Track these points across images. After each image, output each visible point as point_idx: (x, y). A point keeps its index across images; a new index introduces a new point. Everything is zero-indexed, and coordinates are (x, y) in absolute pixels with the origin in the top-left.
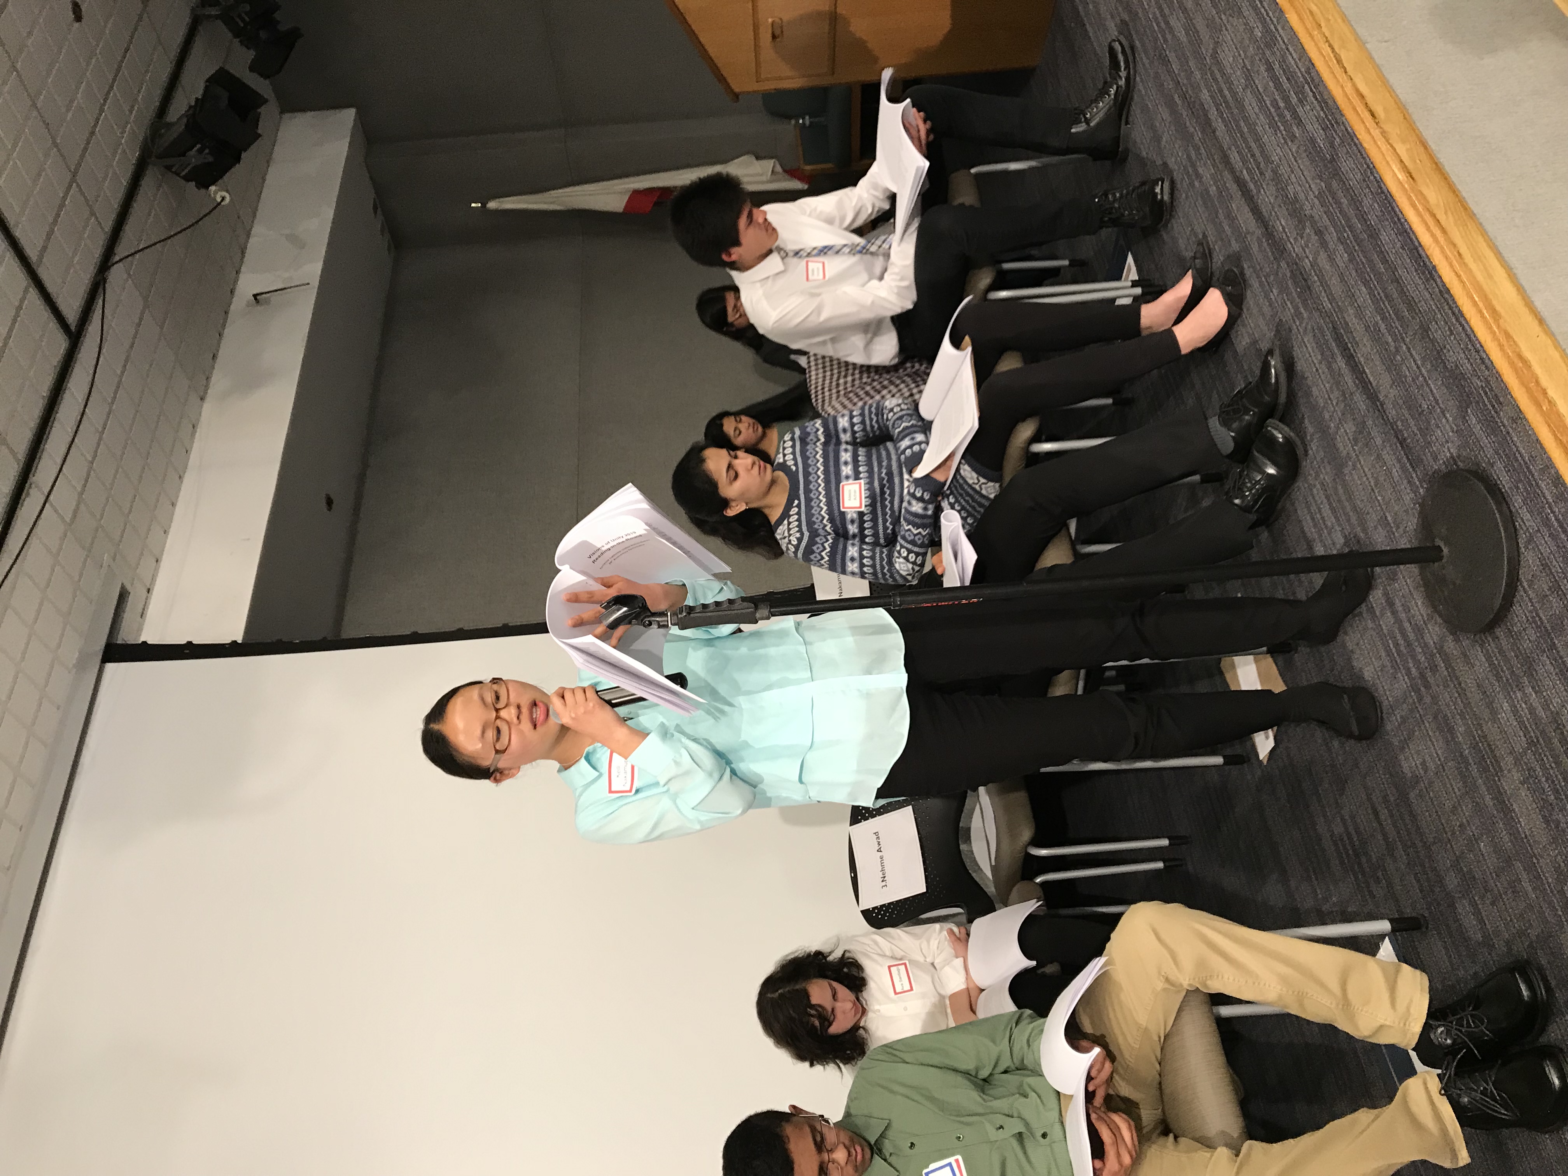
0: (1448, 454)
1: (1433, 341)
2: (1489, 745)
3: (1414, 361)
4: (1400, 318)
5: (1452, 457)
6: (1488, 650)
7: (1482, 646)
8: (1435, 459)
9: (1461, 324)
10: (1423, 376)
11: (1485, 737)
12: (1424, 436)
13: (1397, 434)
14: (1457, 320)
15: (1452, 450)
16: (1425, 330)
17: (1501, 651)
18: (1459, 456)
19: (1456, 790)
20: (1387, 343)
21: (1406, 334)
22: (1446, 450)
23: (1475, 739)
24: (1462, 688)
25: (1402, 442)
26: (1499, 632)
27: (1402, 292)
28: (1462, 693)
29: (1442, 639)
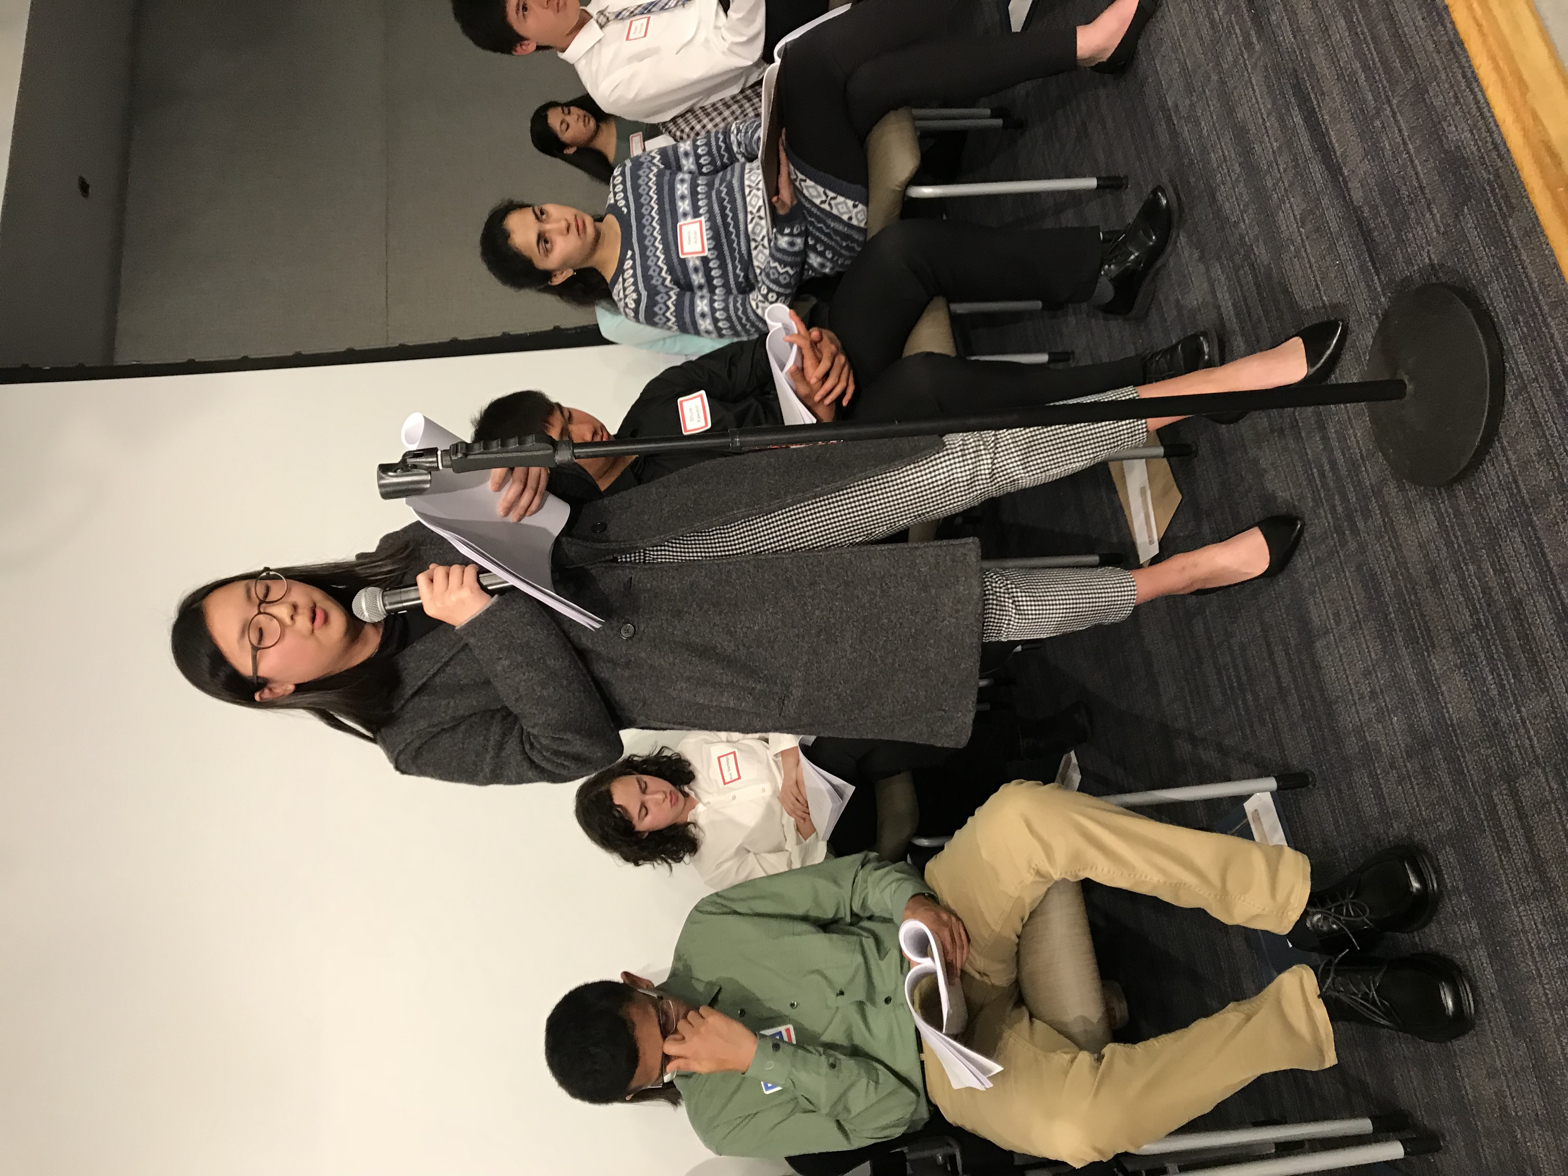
0: (1427, 260)
1: (1431, 108)
2: (1423, 616)
3: (1400, 131)
4: (1388, 70)
5: (1432, 265)
6: (1439, 508)
7: (1433, 500)
8: (1409, 262)
9: (1472, 90)
10: (1408, 153)
11: (1419, 604)
12: (1398, 231)
13: (1360, 222)
14: (1469, 86)
15: (1433, 256)
16: (1419, 91)
17: (1458, 513)
18: (1442, 265)
19: (1373, 654)
20: (1365, 101)
21: (1393, 92)
22: (1425, 255)
23: (1406, 605)
24: (1398, 544)
25: (1366, 235)
26: (1460, 491)
27: (1397, 36)
28: (1398, 548)
29: (1383, 482)
